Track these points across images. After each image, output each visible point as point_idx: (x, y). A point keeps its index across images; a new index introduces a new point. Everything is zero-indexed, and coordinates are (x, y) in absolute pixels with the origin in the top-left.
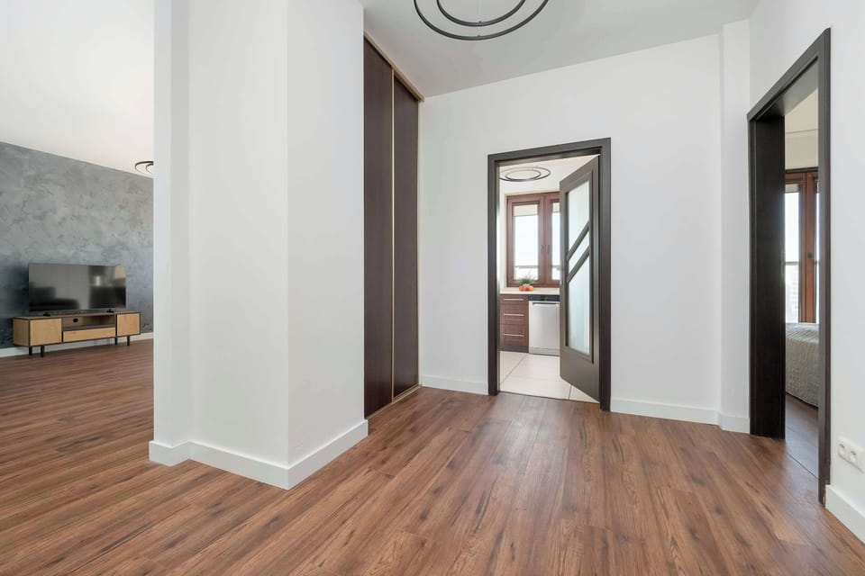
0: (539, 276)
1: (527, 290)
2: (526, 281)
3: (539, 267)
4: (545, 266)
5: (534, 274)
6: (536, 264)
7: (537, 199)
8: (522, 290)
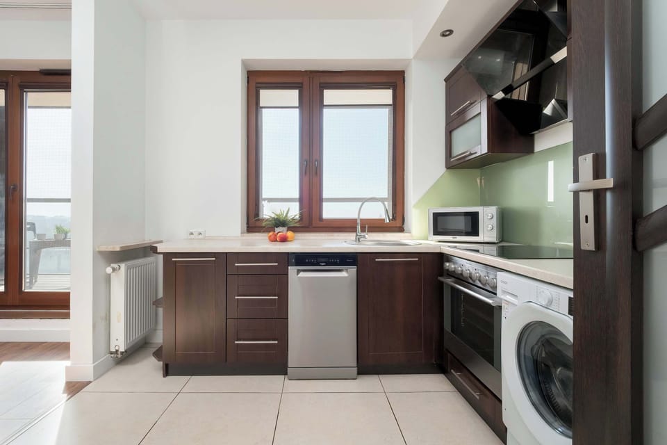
0: (301, 214)
1: (284, 240)
2: (279, 222)
3: (301, 200)
4: (310, 199)
5: (293, 211)
6: (297, 195)
7: (299, 80)
8: (274, 240)
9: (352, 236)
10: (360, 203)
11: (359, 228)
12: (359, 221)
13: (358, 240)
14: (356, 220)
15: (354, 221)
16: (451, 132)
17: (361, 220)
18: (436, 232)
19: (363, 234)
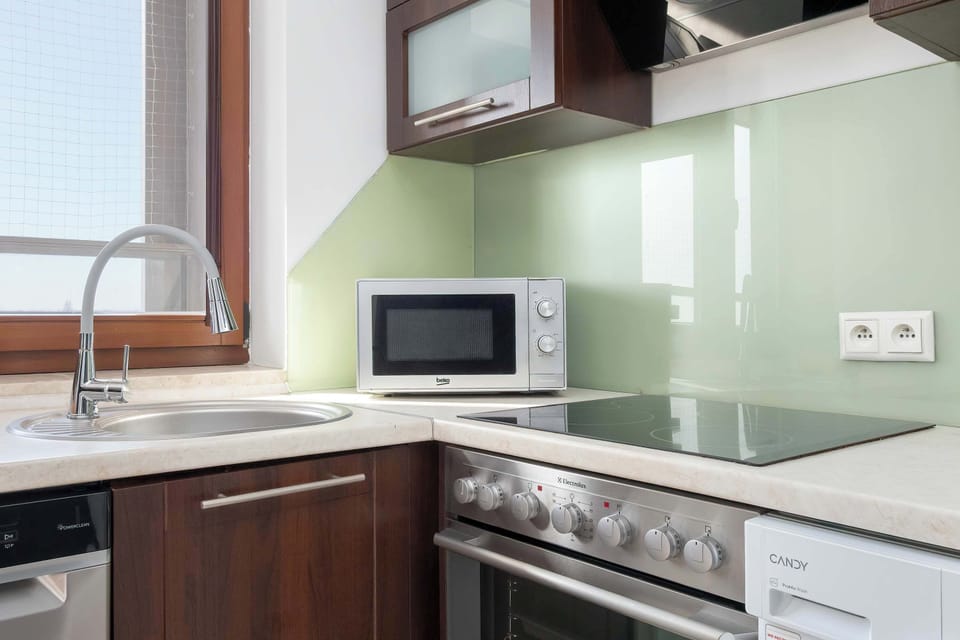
9: (54, 393)
10: (90, 261)
11: (88, 354)
12: (87, 328)
13: (82, 406)
14: (76, 320)
15: (68, 324)
16: (406, 35)
17: (99, 321)
18: (384, 364)
19: (107, 381)
